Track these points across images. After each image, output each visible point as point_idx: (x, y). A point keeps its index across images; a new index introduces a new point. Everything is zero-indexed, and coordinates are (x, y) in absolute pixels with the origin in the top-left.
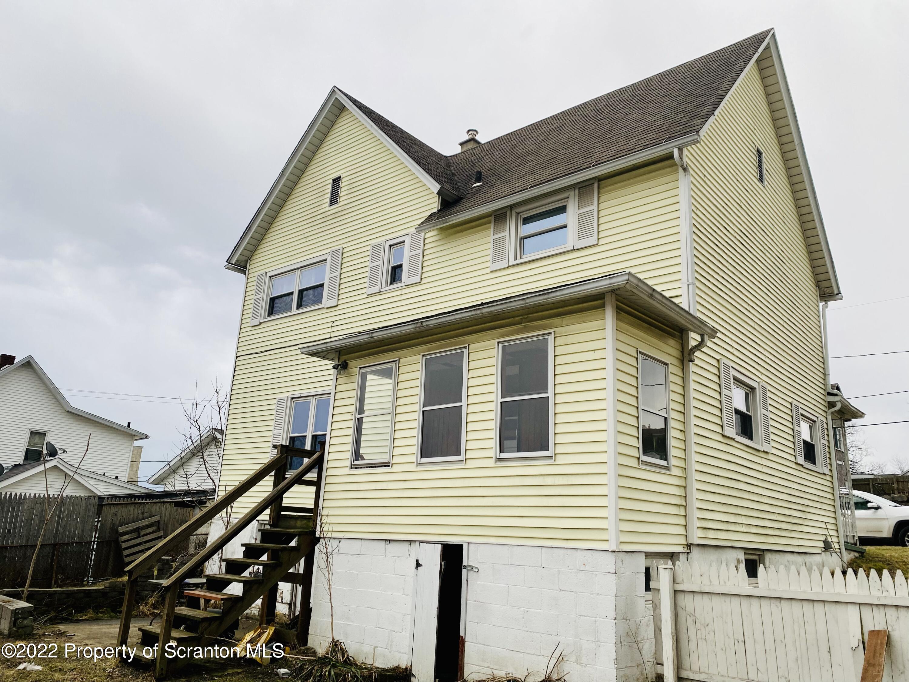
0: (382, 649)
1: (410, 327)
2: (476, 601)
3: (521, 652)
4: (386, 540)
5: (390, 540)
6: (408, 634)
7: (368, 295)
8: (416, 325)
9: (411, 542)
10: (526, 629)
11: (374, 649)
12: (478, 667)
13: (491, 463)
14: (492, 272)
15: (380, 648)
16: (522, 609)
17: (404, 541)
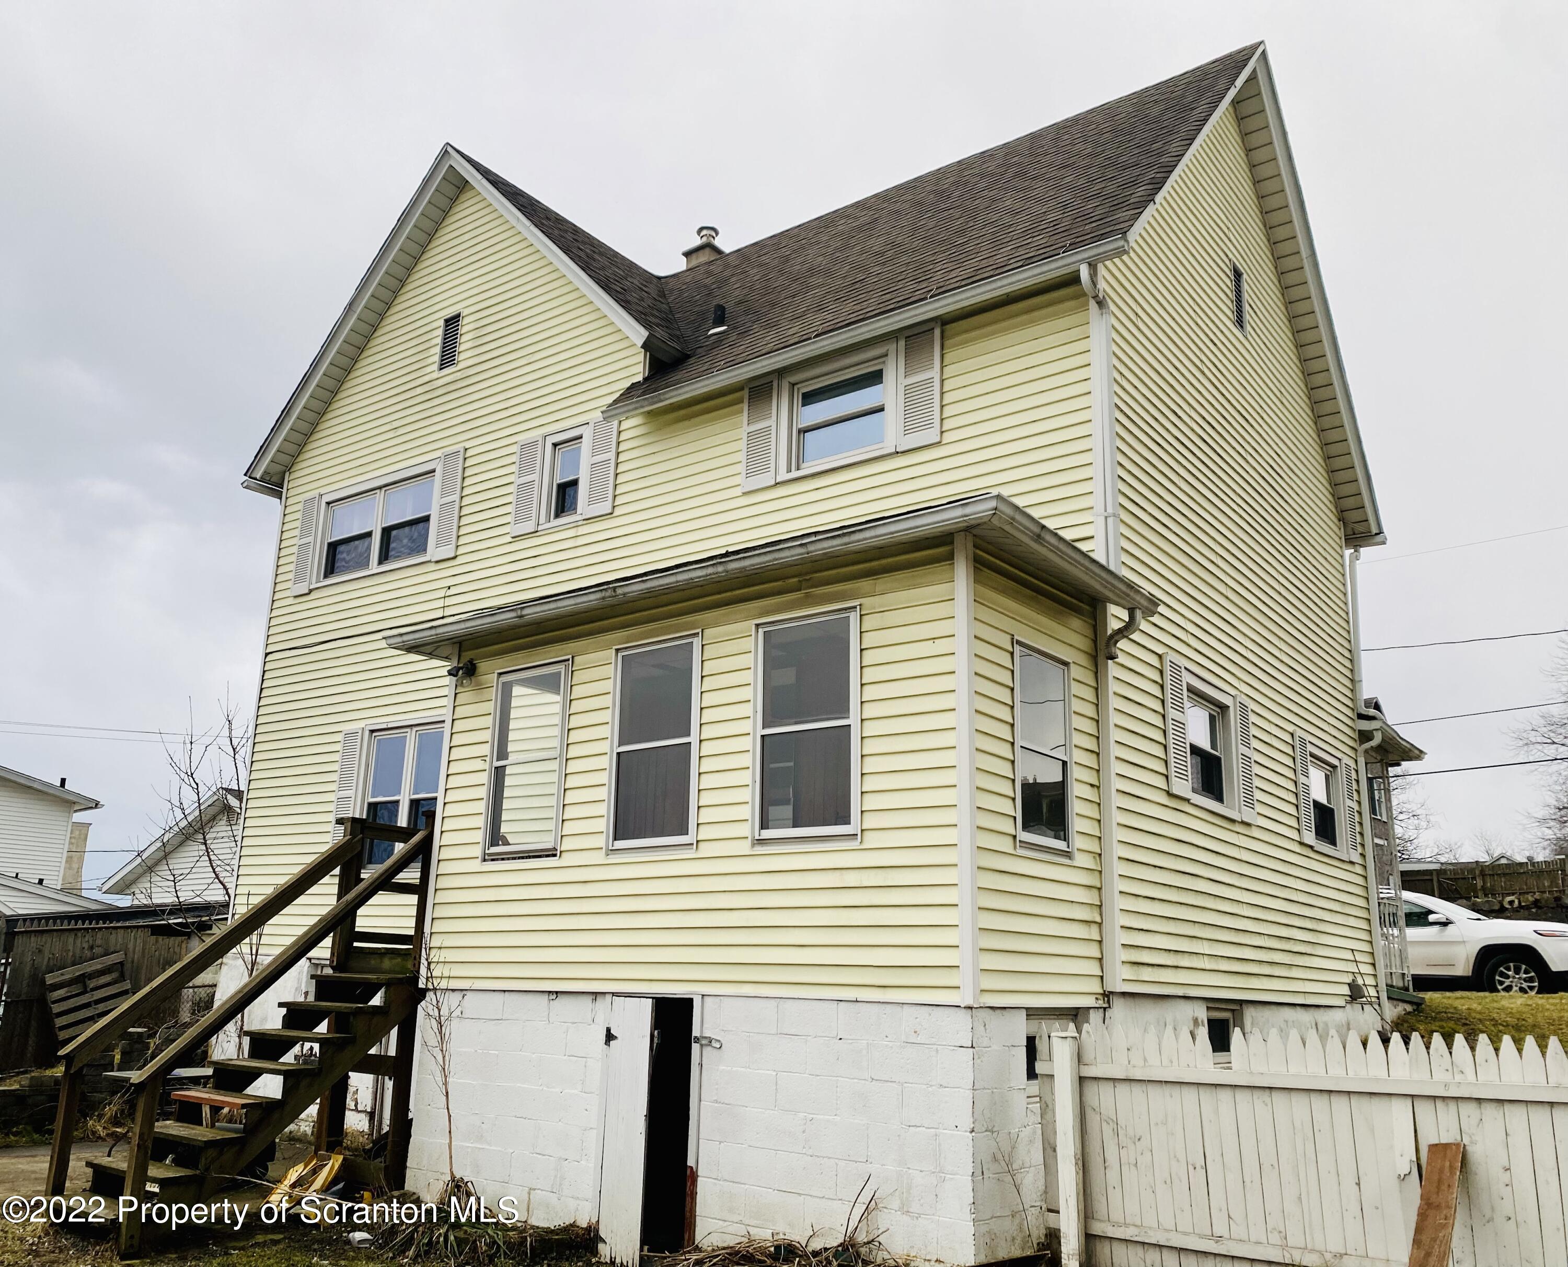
0: (544, 1192)
1: (592, 597)
2: (716, 1101)
3: (801, 1194)
4: (550, 992)
5: (557, 993)
6: (592, 1165)
7: (513, 538)
8: (603, 594)
9: (596, 994)
10: (810, 1152)
11: (529, 1193)
12: (721, 1222)
13: (744, 847)
14: (744, 494)
15: (540, 1191)
16: (801, 1115)
17: (583, 993)
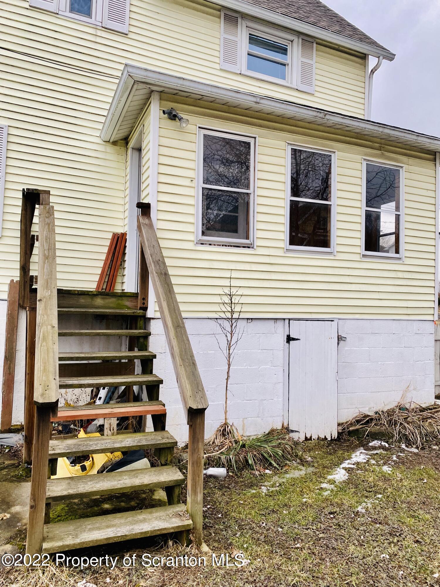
0: (253, 418)
1: (311, 113)
2: (344, 362)
3: (379, 392)
4: (248, 319)
5: (252, 319)
6: (281, 399)
7: (30, 6)
8: (318, 114)
9: (276, 319)
10: (383, 376)
11: (243, 421)
12: (347, 410)
14: (221, 70)
15: (250, 419)
16: (380, 363)
17: (269, 319)
